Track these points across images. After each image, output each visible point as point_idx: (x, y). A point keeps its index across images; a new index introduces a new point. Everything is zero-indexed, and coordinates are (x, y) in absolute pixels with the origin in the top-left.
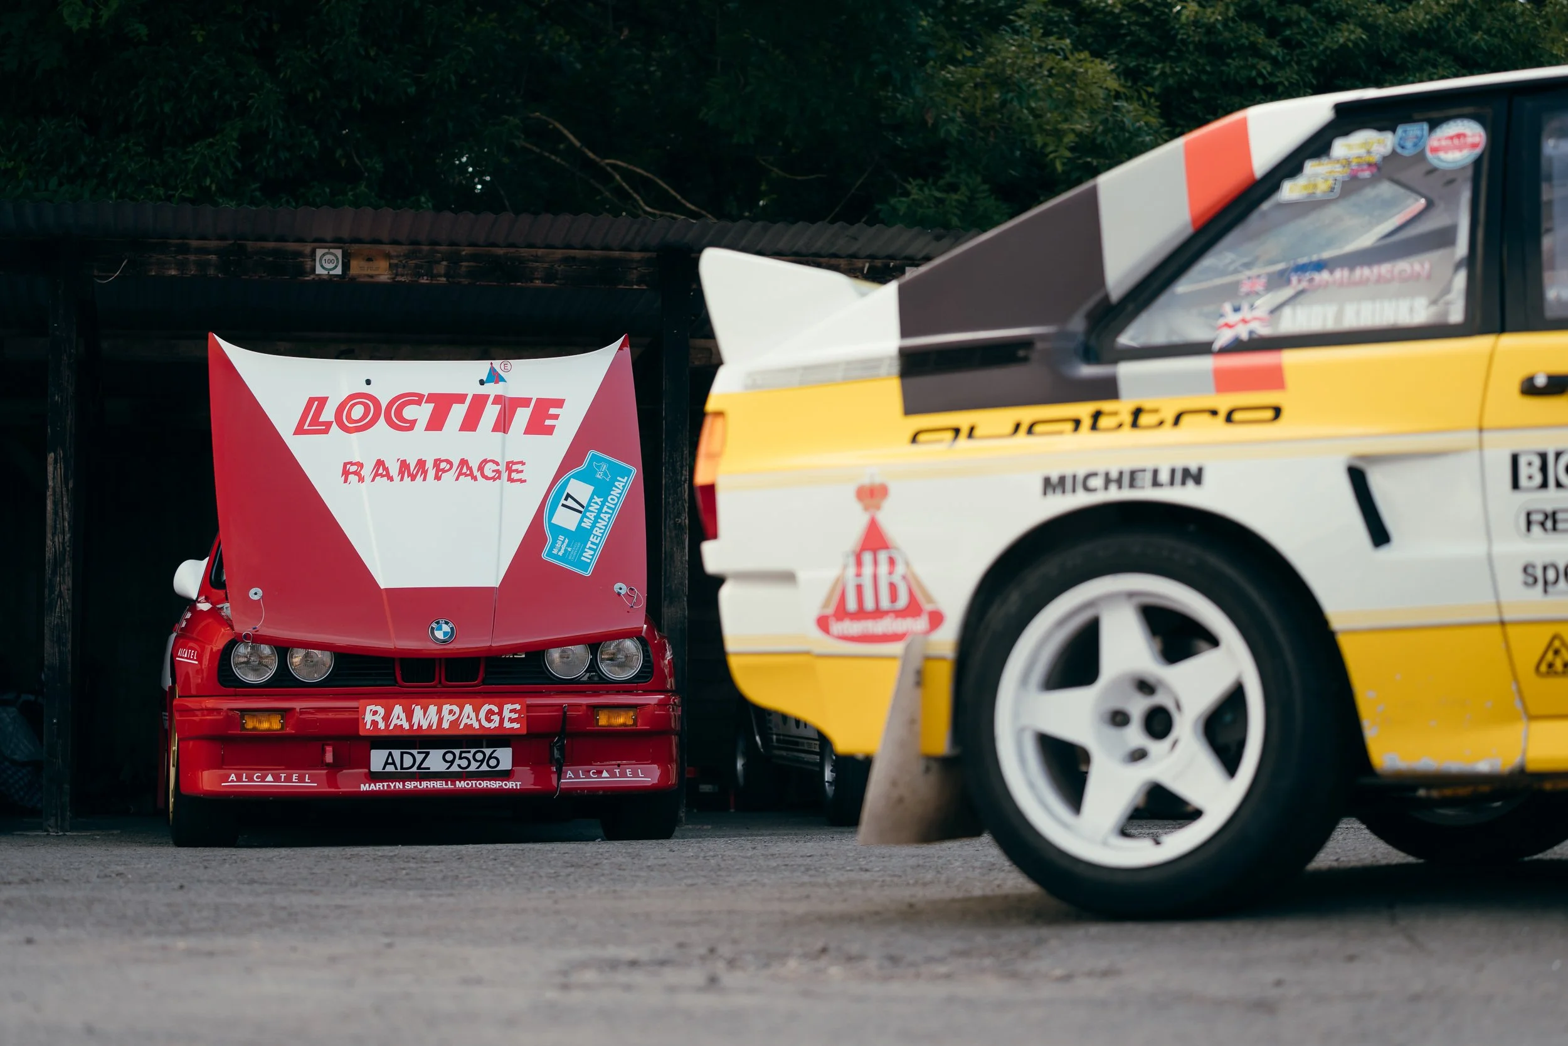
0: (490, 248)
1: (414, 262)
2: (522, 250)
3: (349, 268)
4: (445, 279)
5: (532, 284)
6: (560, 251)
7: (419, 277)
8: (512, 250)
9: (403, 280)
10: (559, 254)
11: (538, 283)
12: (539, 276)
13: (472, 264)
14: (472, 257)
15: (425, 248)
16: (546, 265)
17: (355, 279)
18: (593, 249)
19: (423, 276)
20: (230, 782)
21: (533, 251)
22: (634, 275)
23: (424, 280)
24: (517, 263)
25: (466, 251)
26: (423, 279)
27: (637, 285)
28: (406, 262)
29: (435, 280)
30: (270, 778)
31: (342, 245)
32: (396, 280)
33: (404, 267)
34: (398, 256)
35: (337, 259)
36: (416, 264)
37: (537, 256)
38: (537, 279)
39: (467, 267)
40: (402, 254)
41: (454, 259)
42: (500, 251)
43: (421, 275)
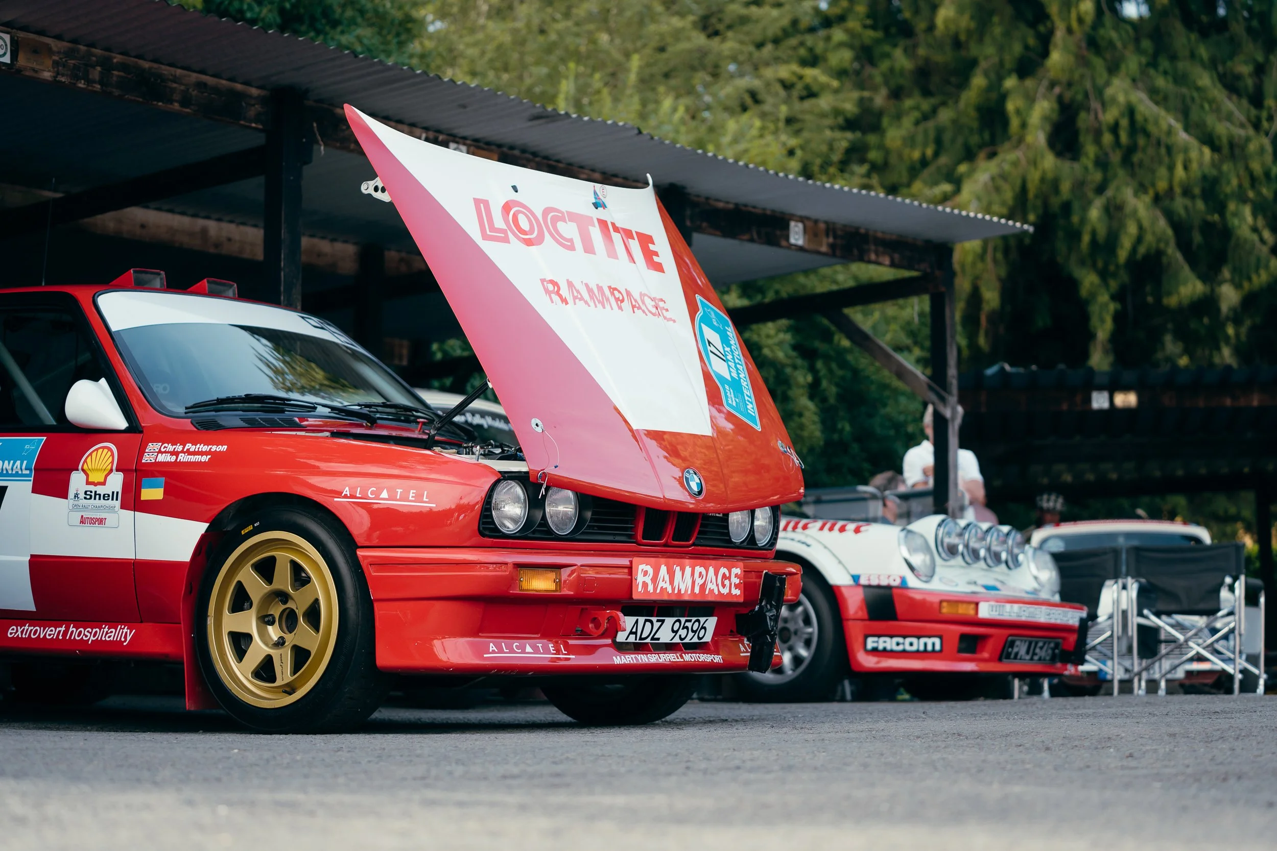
0: (137, 60)
1: (73, 62)
2: (163, 67)
3: (17, 60)
4: (99, 87)
5: (171, 106)
6: (194, 75)
7: (77, 80)
8: (155, 65)
9: (64, 80)
10: (194, 77)
11: (176, 106)
12: (177, 98)
13: (122, 74)
14: (123, 67)
15: (83, 48)
16: (182, 88)
17: (21, 71)
18: (221, 78)
19: (81, 80)
20: (491, 653)
21: (172, 70)
22: (252, 112)
23: (81, 85)
24: (159, 81)
25: (117, 58)
26: (81, 83)
27: (256, 123)
28: (66, 61)
29: (92, 86)
30: (528, 649)
31: (9, 30)
32: (57, 79)
33: (64, 66)
34: (59, 53)
35: (6, 45)
36: (74, 64)
37: (175, 76)
38: (176, 101)
39: (118, 76)
40: (62, 51)
41: (107, 65)
42: (146, 65)
43: (78, 79)
